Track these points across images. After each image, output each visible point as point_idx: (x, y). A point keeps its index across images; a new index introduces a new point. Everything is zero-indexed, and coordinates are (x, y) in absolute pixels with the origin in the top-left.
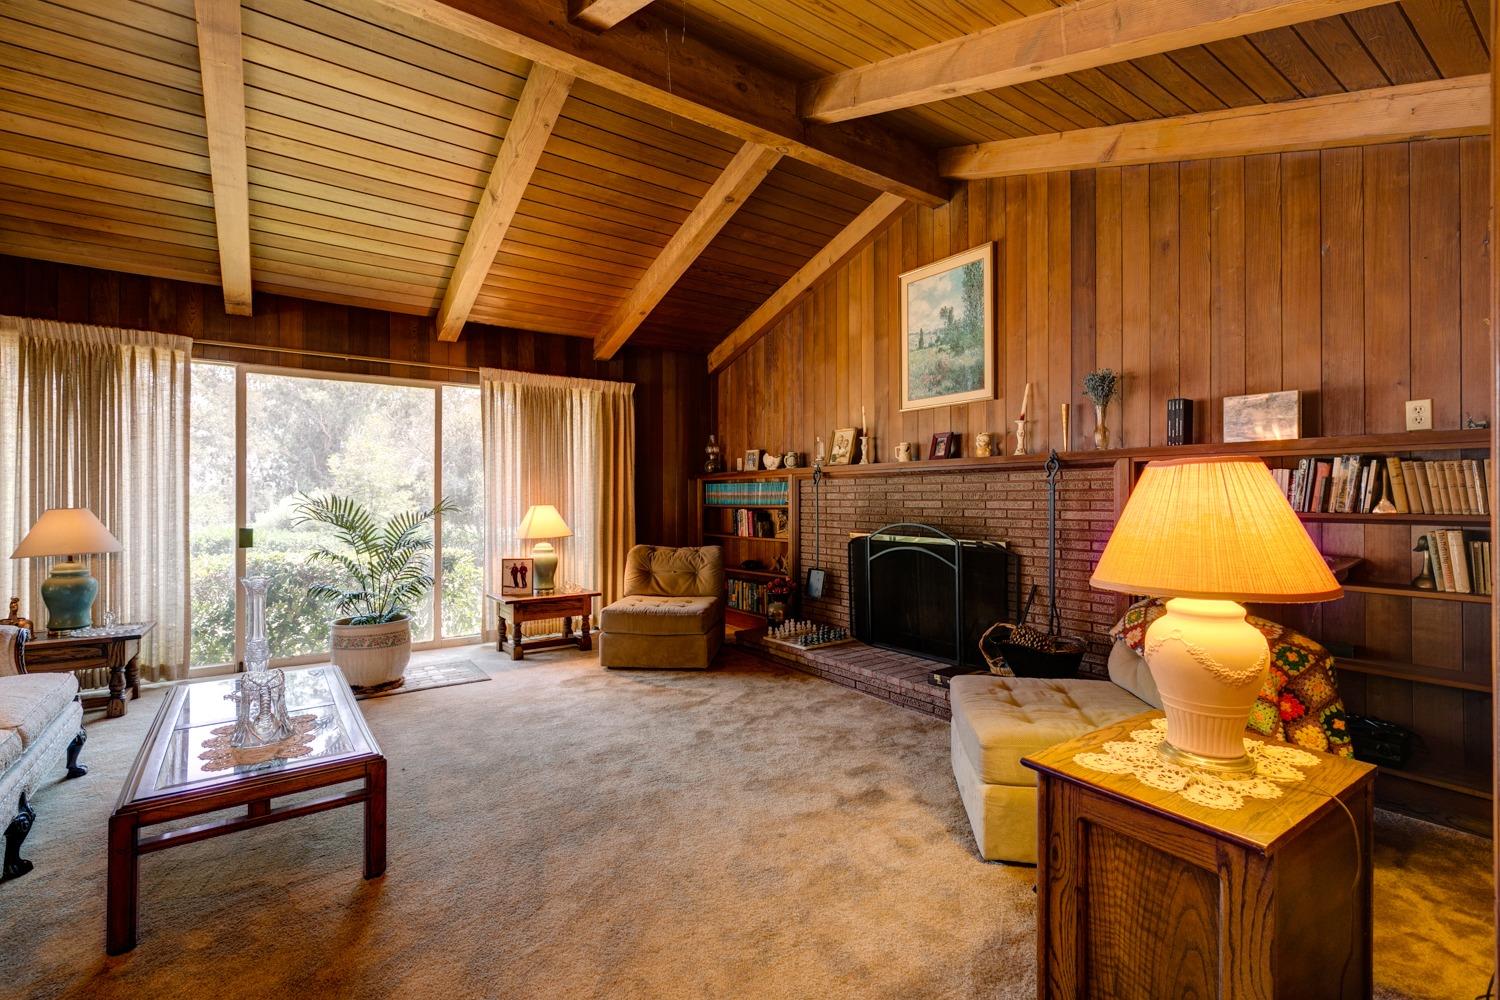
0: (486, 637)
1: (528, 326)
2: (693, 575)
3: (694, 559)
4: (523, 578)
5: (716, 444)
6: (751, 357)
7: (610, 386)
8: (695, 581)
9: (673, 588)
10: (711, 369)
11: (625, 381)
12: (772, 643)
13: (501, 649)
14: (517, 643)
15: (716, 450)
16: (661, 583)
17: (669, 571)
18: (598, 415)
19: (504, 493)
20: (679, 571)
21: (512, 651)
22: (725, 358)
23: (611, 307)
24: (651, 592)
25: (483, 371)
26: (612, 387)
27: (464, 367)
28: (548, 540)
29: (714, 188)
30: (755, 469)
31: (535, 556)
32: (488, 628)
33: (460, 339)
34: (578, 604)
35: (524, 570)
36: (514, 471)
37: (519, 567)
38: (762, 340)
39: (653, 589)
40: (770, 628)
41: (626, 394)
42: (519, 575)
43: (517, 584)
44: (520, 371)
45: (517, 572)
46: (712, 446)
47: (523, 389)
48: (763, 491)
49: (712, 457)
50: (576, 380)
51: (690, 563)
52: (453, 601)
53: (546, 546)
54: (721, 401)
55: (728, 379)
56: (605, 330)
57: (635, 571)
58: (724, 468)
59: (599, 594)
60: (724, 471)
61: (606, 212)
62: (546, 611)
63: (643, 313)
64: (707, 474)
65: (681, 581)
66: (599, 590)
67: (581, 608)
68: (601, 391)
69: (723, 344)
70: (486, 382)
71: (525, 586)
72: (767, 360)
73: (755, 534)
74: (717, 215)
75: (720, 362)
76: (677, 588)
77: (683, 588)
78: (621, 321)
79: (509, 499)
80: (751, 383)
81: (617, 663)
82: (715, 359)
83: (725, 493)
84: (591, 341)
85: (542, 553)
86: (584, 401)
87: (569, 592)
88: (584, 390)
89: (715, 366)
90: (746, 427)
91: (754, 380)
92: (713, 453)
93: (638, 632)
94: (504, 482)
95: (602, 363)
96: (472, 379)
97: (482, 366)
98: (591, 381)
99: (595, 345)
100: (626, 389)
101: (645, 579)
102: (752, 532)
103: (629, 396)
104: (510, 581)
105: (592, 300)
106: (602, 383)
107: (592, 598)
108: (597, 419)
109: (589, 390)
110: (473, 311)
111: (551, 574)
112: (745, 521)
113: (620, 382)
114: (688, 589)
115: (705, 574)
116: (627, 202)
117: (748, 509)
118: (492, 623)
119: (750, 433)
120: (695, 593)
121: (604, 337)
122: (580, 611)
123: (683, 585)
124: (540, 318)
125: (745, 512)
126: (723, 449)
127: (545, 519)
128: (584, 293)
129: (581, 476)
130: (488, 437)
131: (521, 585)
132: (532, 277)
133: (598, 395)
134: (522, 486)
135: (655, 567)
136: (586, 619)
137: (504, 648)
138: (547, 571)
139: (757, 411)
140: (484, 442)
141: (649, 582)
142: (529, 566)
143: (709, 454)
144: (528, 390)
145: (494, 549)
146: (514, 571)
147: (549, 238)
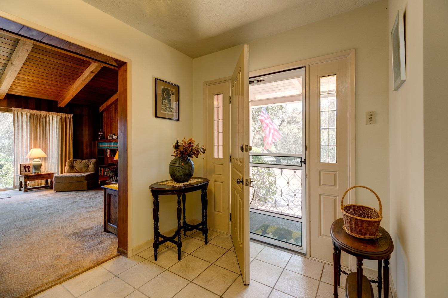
0: (15, 187)
1: (32, 96)
2: (87, 167)
3: (88, 162)
4: (28, 169)
5: (102, 132)
6: (111, 109)
7: (63, 115)
8: (88, 168)
9: (81, 170)
10: (100, 111)
11: (69, 113)
12: (108, 182)
13: (20, 190)
14: (26, 187)
15: (102, 133)
16: (77, 169)
17: (80, 166)
18: (59, 123)
19: (22, 145)
20: (83, 166)
21: (23, 190)
22: (104, 109)
23: (62, 93)
24: (74, 172)
25: (13, 109)
26: (64, 115)
27: (6, 107)
28: (38, 158)
29: (88, 68)
30: (111, 139)
31: (33, 163)
32: (16, 185)
33: (5, 98)
34: (48, 176)
35: (29, 167)
36: (27, 138)
37: (27, 166)
38: (114, 105)
39: (74, 171)
40: (108, 179)
41: (69, 117)
42: (27, 169)
43: (26, 171)
44: (29, 109)
45: (26, 167)
46: (100, 132)
47: (30, 115)
48: (113, 145)
49: (100, 135)
50: (51, 113)
51: (87, 164)
52: (2, 178)
53: (38, 160)
54: (104, 120)
55: (105, 114)
56: (61, 99)
57: (68, 166)
58: (104, 138)
59: (57, 173)
60: (104, 139)
61: (54, 70)
62: (36, 178)
63: (72, 96)
64: (98, 140)
65: (83, 168)
66: (56, 172)
67: (50, 177)
68: (60, 116)
69: (103, 105)
70: (15, 112)
71: (29, 171)
72: (115, 110)
73: (111, 156)
74: (89, 75)
75: (103, 109)
76: (82, 170)
77: (84, 170)
78: (65, 97)
79: (24, 147)
80: (111, 116)
81: (59, 190)
82: (101, 109)
83: (104, 145)
84: (57, 102)
85: (36, 162)
86: (54, 119)
87: (46, 172)
88: (54, 115)
89: (101, 110)
90: (110, 127)
91: (112, 115)
92: (101, 134)
93: (66, 182)
94: (22, 141)
95: (60, 108)
96: (10, 111)
97: (13, 107)
98: (57, 113)
99: (58, 103)
100: (69, 116)
101: (72, 168)
102: (110, 155)
103: (71, 118)
104: (23, 170)
105: (55, 91)
106: (60, 114)
107: (54, 174)
108: (59, 124)
109: (56, 116)
110: (9, 91)
111: (39, 168)
112: (108, 153)
113: (67, 114)
114: (86, 170)
115: (91, 166)
116: (61, 69)
117: (109, 150)
118: (17, 183)
119: (111, 129)
120: (88, 171)
121: (61, 101)
122: (49, 178)
123: (84, 169)
124: (36, 94)
125: (108, 150)
126: (104, 133)
127: (38, 152)
128: (51, 89)
129: (53, 140)
130: (16, 128)
131: (27, 171)
132: (32, 84)
133: (59, 117)
134: (30, 143)
135: (75, 165)
136: (52, 180)
137: (21, 190)
138: (38, 167)
139: (113, 123)
140: (14, 130)
141: (73, 169)
142: (31, 166)
143: (100, 134)
144: (32, 115)
145: (18, 161)
146: (25, 167)
147: (35, 74)
